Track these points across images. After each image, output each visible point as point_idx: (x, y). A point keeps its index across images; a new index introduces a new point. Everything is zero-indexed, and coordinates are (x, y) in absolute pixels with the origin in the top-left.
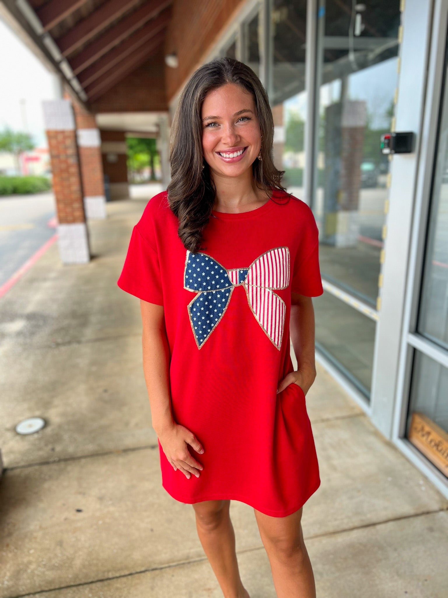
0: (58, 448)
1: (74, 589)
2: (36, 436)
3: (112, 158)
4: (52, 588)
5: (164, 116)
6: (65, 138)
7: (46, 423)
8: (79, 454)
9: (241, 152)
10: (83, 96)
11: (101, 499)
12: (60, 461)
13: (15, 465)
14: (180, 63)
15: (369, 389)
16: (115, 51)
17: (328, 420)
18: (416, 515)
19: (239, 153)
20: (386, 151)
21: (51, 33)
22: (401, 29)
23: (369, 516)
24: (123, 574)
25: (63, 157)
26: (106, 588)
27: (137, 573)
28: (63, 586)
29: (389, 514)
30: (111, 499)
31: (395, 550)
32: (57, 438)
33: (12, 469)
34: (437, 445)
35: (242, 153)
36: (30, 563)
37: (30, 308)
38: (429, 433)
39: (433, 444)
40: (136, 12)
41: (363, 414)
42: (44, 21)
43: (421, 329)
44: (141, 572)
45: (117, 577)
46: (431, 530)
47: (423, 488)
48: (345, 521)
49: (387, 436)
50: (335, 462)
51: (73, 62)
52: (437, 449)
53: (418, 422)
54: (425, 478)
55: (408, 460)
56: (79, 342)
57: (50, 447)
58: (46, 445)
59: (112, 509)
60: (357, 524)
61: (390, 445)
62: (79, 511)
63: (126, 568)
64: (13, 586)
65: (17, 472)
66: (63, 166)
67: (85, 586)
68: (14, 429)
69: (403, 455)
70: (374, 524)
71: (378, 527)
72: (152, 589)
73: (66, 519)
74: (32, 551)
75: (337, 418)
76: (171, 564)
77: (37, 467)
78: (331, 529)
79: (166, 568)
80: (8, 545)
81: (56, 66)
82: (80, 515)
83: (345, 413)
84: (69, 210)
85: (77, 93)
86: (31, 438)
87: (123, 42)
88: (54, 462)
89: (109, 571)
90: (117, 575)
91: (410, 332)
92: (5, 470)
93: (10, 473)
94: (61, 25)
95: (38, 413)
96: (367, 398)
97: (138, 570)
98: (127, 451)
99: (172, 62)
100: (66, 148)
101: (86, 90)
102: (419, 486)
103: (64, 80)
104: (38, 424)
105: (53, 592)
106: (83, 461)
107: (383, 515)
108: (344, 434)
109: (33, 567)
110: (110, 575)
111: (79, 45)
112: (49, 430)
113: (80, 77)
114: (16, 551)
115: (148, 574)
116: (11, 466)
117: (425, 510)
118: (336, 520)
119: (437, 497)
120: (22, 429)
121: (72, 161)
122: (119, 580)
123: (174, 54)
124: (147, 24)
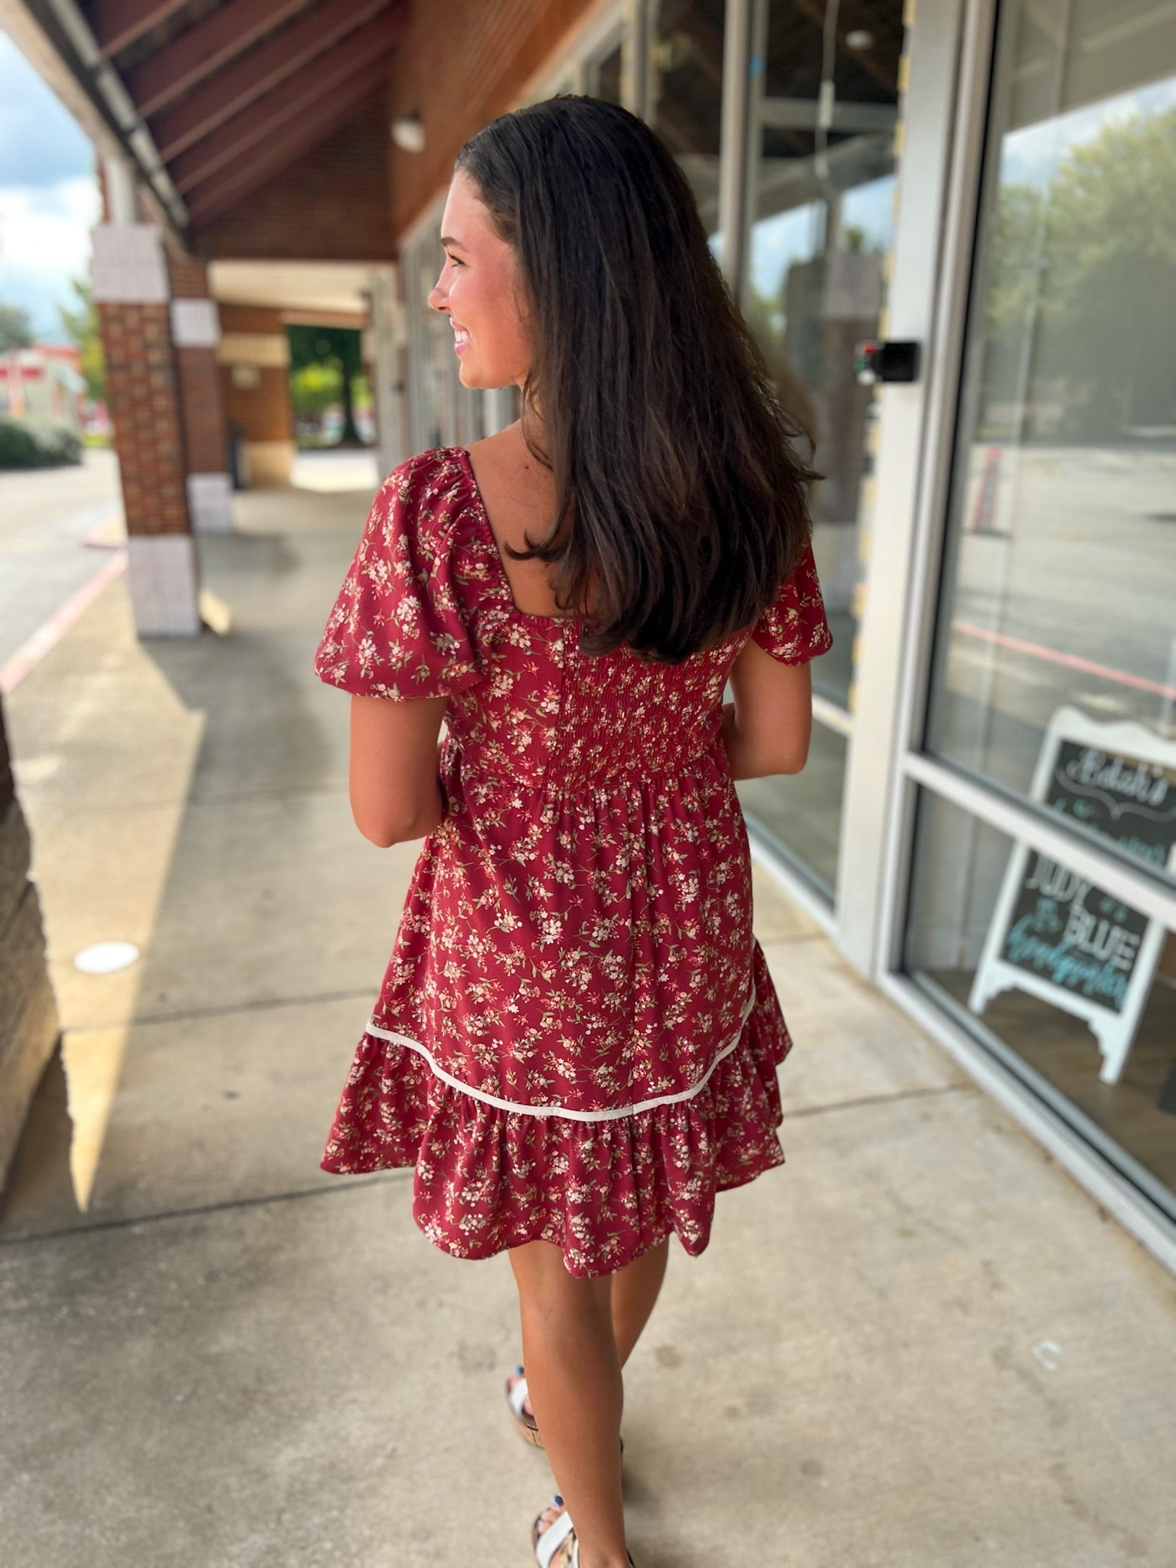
0: (174, 995)
2: (121, 973)
3: (246, 377)
5: (385, 273)
6: (144, 321)
7: (145, 952)
8: (220, 1005)
10: (180, 213)
11: (276, 1077)
12: (180, 1015)
13: (85, 1023)
14: (429, 140)
15: (833, 883)
18: (903, 1096)
20: (866, 377)
21: (115, 62)
22: (900, 126)
25: (138, 370)
26: (297, 1208)
28: (212, 1205)
32: (169, 976)
33: (79, 1029)
37: (68, 730)
41: (822, 936)
42: (100, 34)
43: (932, 744)
46: (925, 1117)
49: (865, 972)
51: (159, 132)
55: (902, 1013)
57: (156, 992)
58: (147, 989)
59: (299, 1092)
61: (870, 988)
62: (231, 1095)
64: (111, 1209)
66: (139, 392)
67: (257, 1205)
68: (69, 963)
71: (828, 1114)
73: (204, 1108)
74: (142, 1157)
81: (121, 140)
82: (233, 1103)
84: (152, 502)
85: (166, 207)
86: (111, 978)
87: (284, 83)
88: (168, 1017)
91: (911, 750)
92: (62, 1033)
94: (139, 42)
95: (123, 934)
96: (830, 903)
99: (408, 136)
100: (147, 347)
101: (187, 198)
102: (916, 1051)
103: (141, 175)
104: (124, 952)
105: (194, 1214)
106: (230, 1015)
109: (148, 1180)
111: (176, 90)
113: (172, 168)
116: (75, 1025)
117: (918, 1087)
119: (946, 1068)
120: (88, 962)
121: (159, 380)
123: (415, 117)
124: (345, 40)
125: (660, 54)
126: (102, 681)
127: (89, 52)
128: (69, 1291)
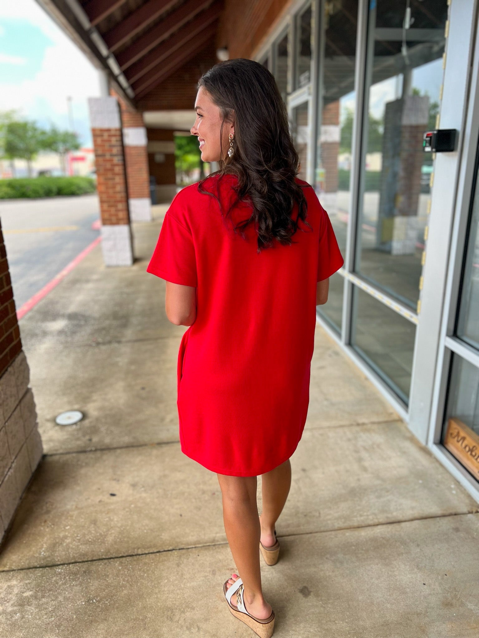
0: (95, 439)
1: (106, 561)
2: (74, 427)
3: (159, 158)
4: (86, 559)
6: (111, 136)
7: (85, 416)
8: (115, 446)
10: (130, 92)
11: (134, 486)
12: (96, 450)
13: (55, 452)
15: (407, 394)
16: (164, 45)
17: (363, 424)
18: (444, 516)
20: (428, 149)
21: (98, 28)
22: (447, 23)
23: (395, 514)
24: (151, 551)
25: (108, 157)
26: (135, 563)
27: (165, 551)
28: (95, 558)
29: (416, 513)
30: (143, 487)
31: (418, 545)
32: (94, 430)
33: (51, 455)
34: (471, 450)
36: (66, 537)
37: (72, 309)
38: (464, 439)
39: (467, 449)
40: (173, 13)
41: (401, 420)
42: (91, 15)
44: (169, 551)
45: (146, 554)
46: (457, 530)
47: (454, 492)
48: (371, 517)
49: (423, 442)
50: (366, 464)
51: (120, 59)
52: (471, 454)
53: (455, 427)
54: (458, 483)
55: (441, 465)
56: (119, 342)
57: (87, 437)
58: (84, 436)
59: (144, 495)
60: (381, 520)
61: (425, 451)
62: (113, 495)
63: (155, 546)
64: (49, 557)
65: (56, 458)
66: (108, 166)
67: (116, 559)
68: (54, 420)
69: (437, 461)
70: (399, 522)
71: (403, 524)
72: (178, 565)
73: (100, 501)
74: (68, 528)
75: (373, 423)
76: (198, 546)
77: (74, 455)
78: (356, 524)
79: (193, 548)
80: (45, 521)
81: (102, 62)
82: (114, 498)
83: (381, 419)
84: (113, 210)
85: (124, 90)
86: (70, 429)
87: (172, 36)
88: (91, 451)
89: (138, 548)
90: (147, 552)
91: (448, 335)
92: (44, 456)
93: (49, 459)
94: (109, 19)
95: (76, 407)
96: (406, 405)
97: (166, 549)
98: (160, 444)
99: (223, 56)
100: (111, 147)
101: (133, 86)
102: (450, 489)
103: (111, 76)
104: (77, 416)
105: (86, 563)
106: (119, 451)
107: (410, 514)
108: (378, 438)
109: (68, 541)
110: (140, 552)
111: (126, 39)
112: (87, 422)
113: (127, 74)
114: (53, 526)
115: (175, 553)
116: (50, 453)
117: (453, 511)
118: (361, 516)
119: (467, 501)
120: (61, 420)
121: (117, 160)
122: (148, 556)
123: (226, 48)
124: (197, 17)
125: (328, 8)
126: (90, 286)
127: (86, 24)
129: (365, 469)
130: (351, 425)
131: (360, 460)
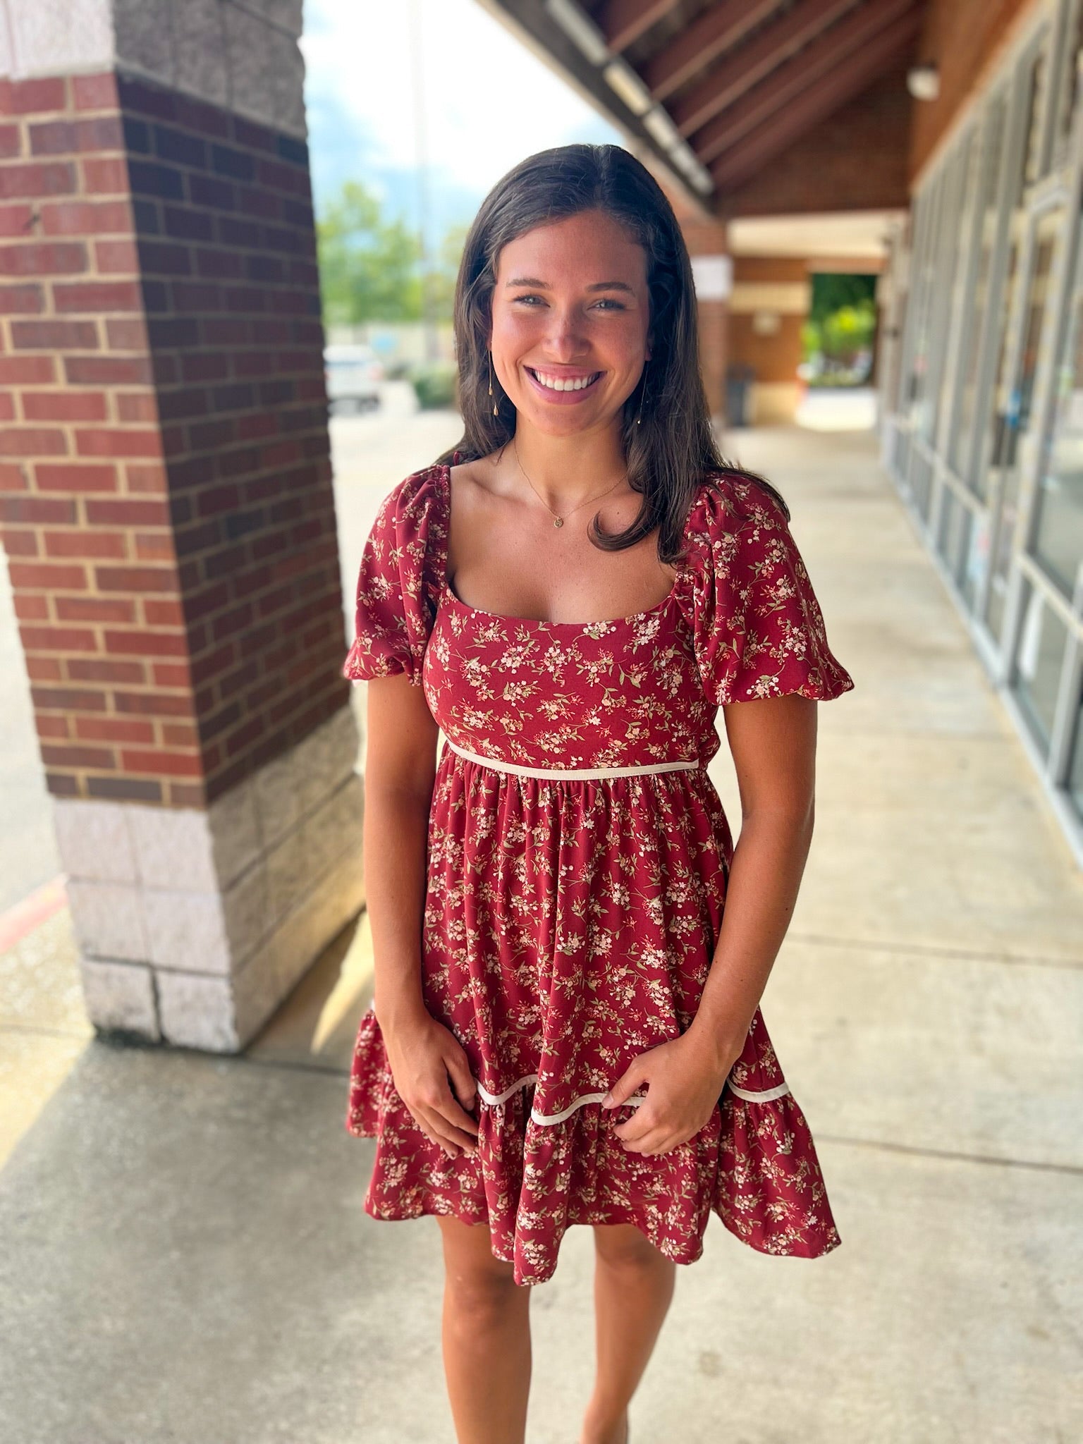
3: (766, 324)
9: (585, 382)
10: (702, 181)
14: (943, 89)
19: (578, 385)
21: (626, 55)
35: (588, 386)
42: (609, 29)
50: (988, 1039)
70: (1007, 1163)
85: (685, 179)
99: (923, 85)
101: (711, 167)
111: (694, 67)
113: (695, 141)
123: (932, 66)
127: (595, 51)
128: (275, 1115)
129: (979, 1049)
130: (990, 957)
131: (977, 1029)
